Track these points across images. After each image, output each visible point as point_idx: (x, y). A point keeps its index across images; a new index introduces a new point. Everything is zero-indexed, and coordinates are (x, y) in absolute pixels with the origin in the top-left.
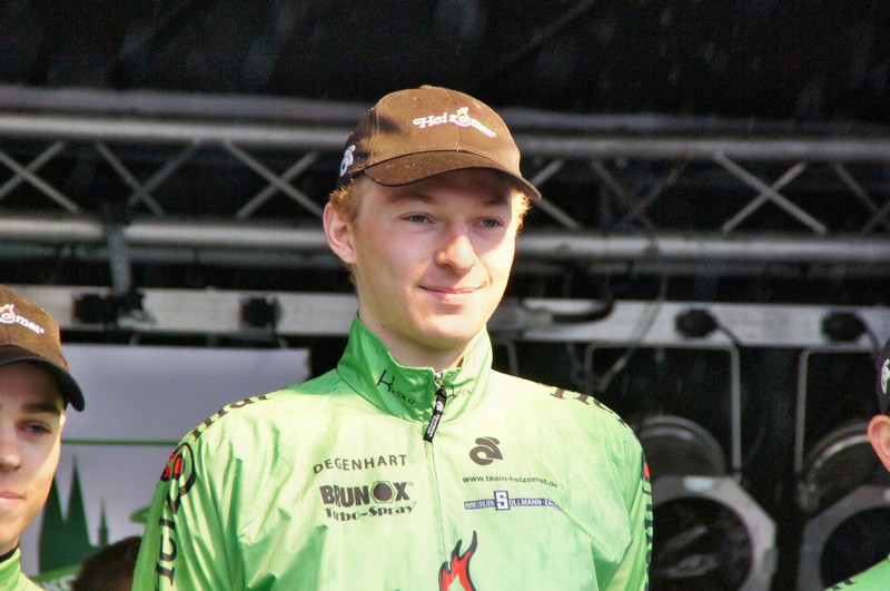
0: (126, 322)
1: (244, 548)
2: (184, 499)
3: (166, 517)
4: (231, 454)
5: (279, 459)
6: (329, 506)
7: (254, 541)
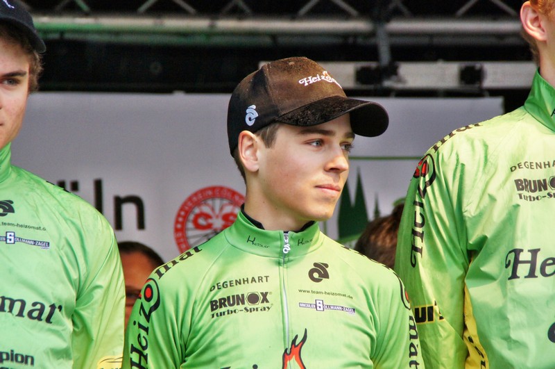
0: (388, 83)
1: (467, 219)
2: (429, 189)
3: (417, 200)
4: (458, 160)
5: (489, 163)
6: (520, 192)
7: (473, 215)
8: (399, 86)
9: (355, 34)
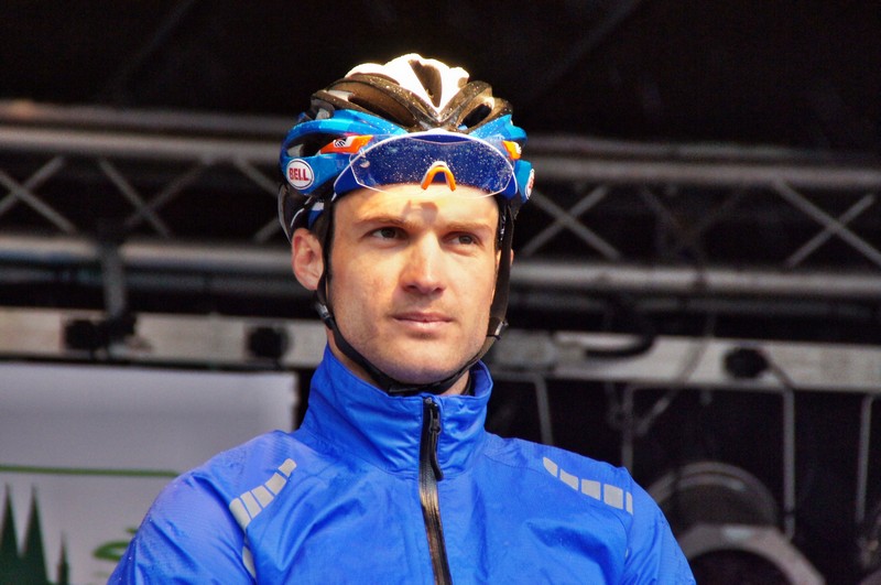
0: (119, 350)
8: (140, 355)
9: (73, 266)
